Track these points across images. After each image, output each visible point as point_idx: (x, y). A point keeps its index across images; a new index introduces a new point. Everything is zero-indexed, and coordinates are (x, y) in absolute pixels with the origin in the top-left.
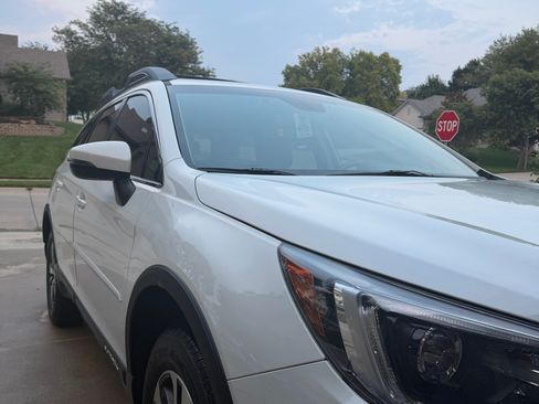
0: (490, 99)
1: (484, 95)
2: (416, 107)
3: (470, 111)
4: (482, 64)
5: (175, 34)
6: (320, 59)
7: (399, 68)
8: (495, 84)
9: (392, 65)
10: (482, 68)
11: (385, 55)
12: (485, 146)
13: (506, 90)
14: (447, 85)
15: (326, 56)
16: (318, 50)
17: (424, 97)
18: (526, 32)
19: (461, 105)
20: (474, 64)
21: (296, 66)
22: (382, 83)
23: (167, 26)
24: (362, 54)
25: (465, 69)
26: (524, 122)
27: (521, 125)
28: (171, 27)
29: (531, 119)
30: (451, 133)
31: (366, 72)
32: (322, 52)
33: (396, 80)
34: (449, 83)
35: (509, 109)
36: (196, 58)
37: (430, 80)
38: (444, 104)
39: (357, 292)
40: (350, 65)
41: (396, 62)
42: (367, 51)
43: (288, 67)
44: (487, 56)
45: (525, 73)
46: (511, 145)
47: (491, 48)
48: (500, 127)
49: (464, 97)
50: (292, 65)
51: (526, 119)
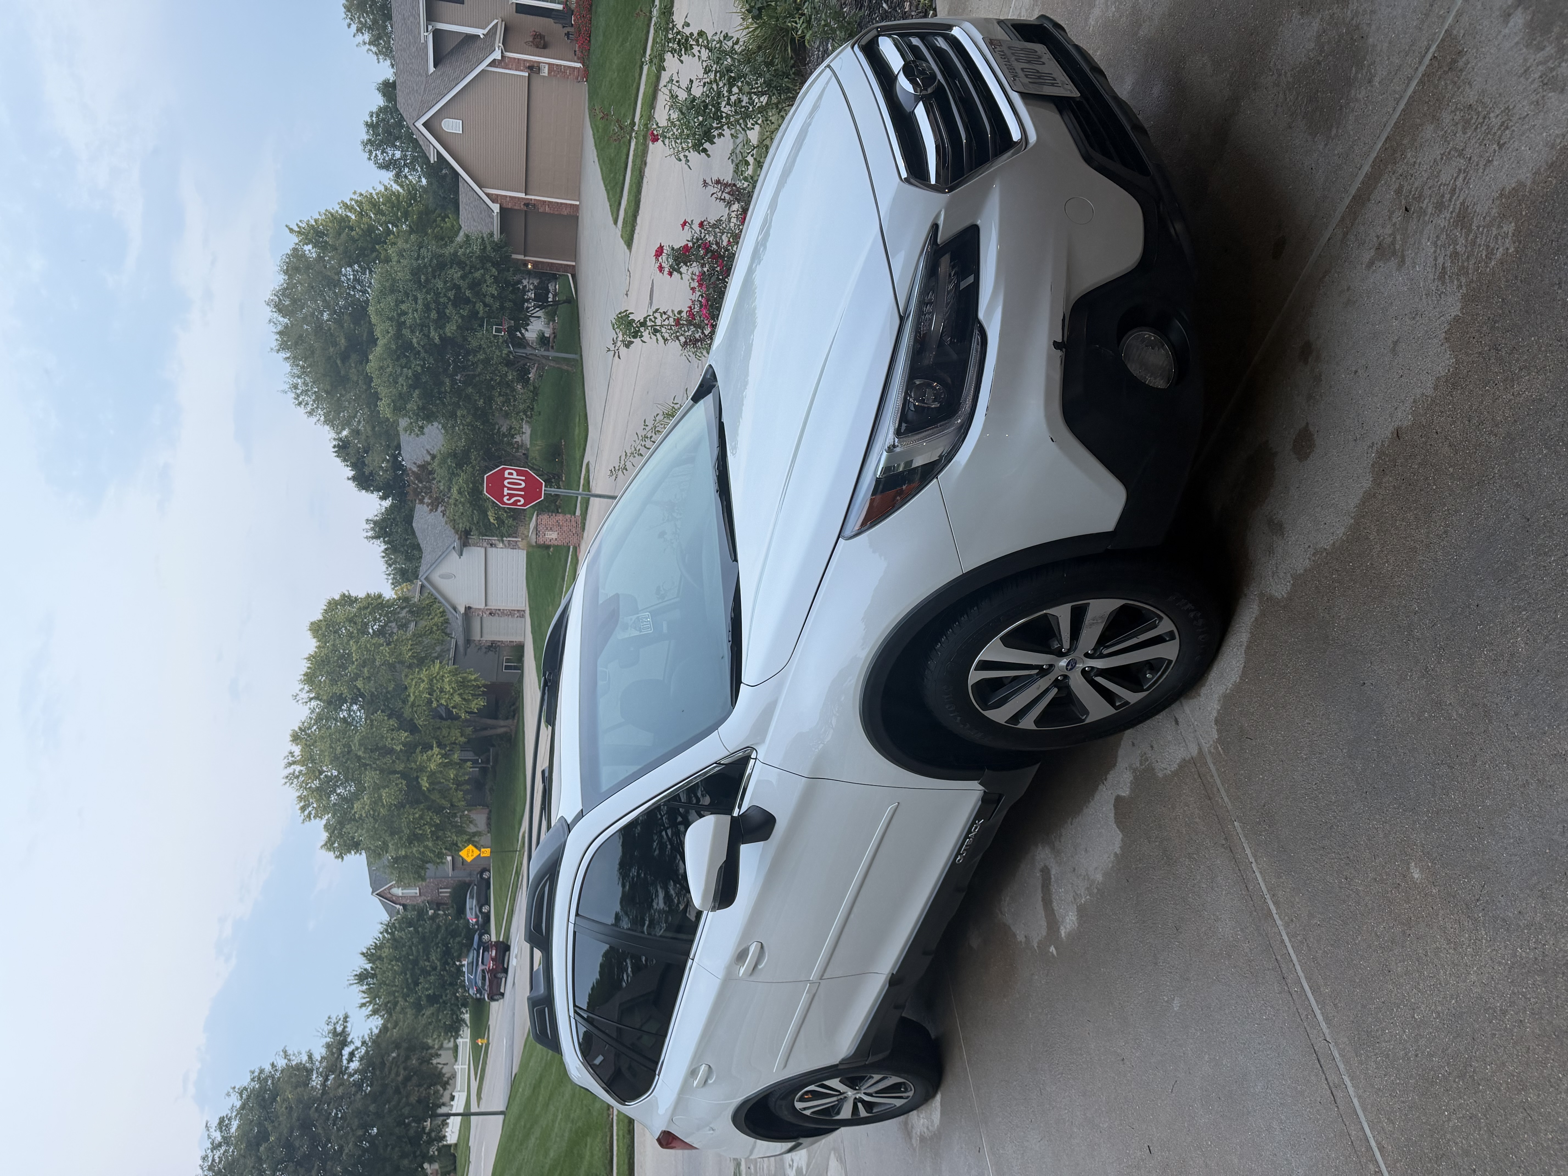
0: (429, 417)
1: (422, 428)
2: (437, 562)
3: (454, 455)
4: (345, 433)
5: (235, 1124)
6: (315, 772)
7: (347, 600)
8: (399, 408)
9: (341, 613)
10: (356, 433)
11: (316, 629)
12: (527, 429)
13: (413, 387)
14: (387, 503)
15: (308, 758)
16: (293, 777)
17: (418, 547)
18: (283, 346)
19: (441, 472)
20: (343, 449)
21: (327, 827)
22: (381, 632)
23: (215, 1147)
24: (310, 678)
25: (354, 466)
26: (481, 356)
27: (487, 361)
28: (218, 1136)
29: (475, 343)
30: (529, 480)
31: (352, 668)
32: (298, 768)
33: (375, 603)
34: (384, 498)
35: (453, 382)
36: (300, 1067)
37: (377, 537)
38: (434, 507)
39: (885, 454)
40: (334, 702)
41: (332, 605)
42: (304, 666)
43: (329, 845)
44: (328, 421)
45: (378, 350)
46: (525, 381)
47: (311, 413)
48: (490, 400)
49: (422, 467)
50: (325, 836)
51: (475, 352)
